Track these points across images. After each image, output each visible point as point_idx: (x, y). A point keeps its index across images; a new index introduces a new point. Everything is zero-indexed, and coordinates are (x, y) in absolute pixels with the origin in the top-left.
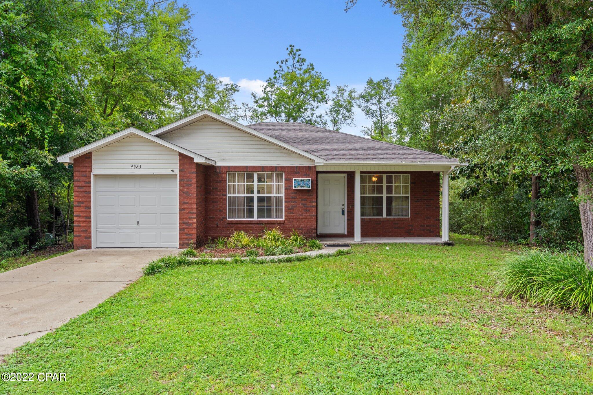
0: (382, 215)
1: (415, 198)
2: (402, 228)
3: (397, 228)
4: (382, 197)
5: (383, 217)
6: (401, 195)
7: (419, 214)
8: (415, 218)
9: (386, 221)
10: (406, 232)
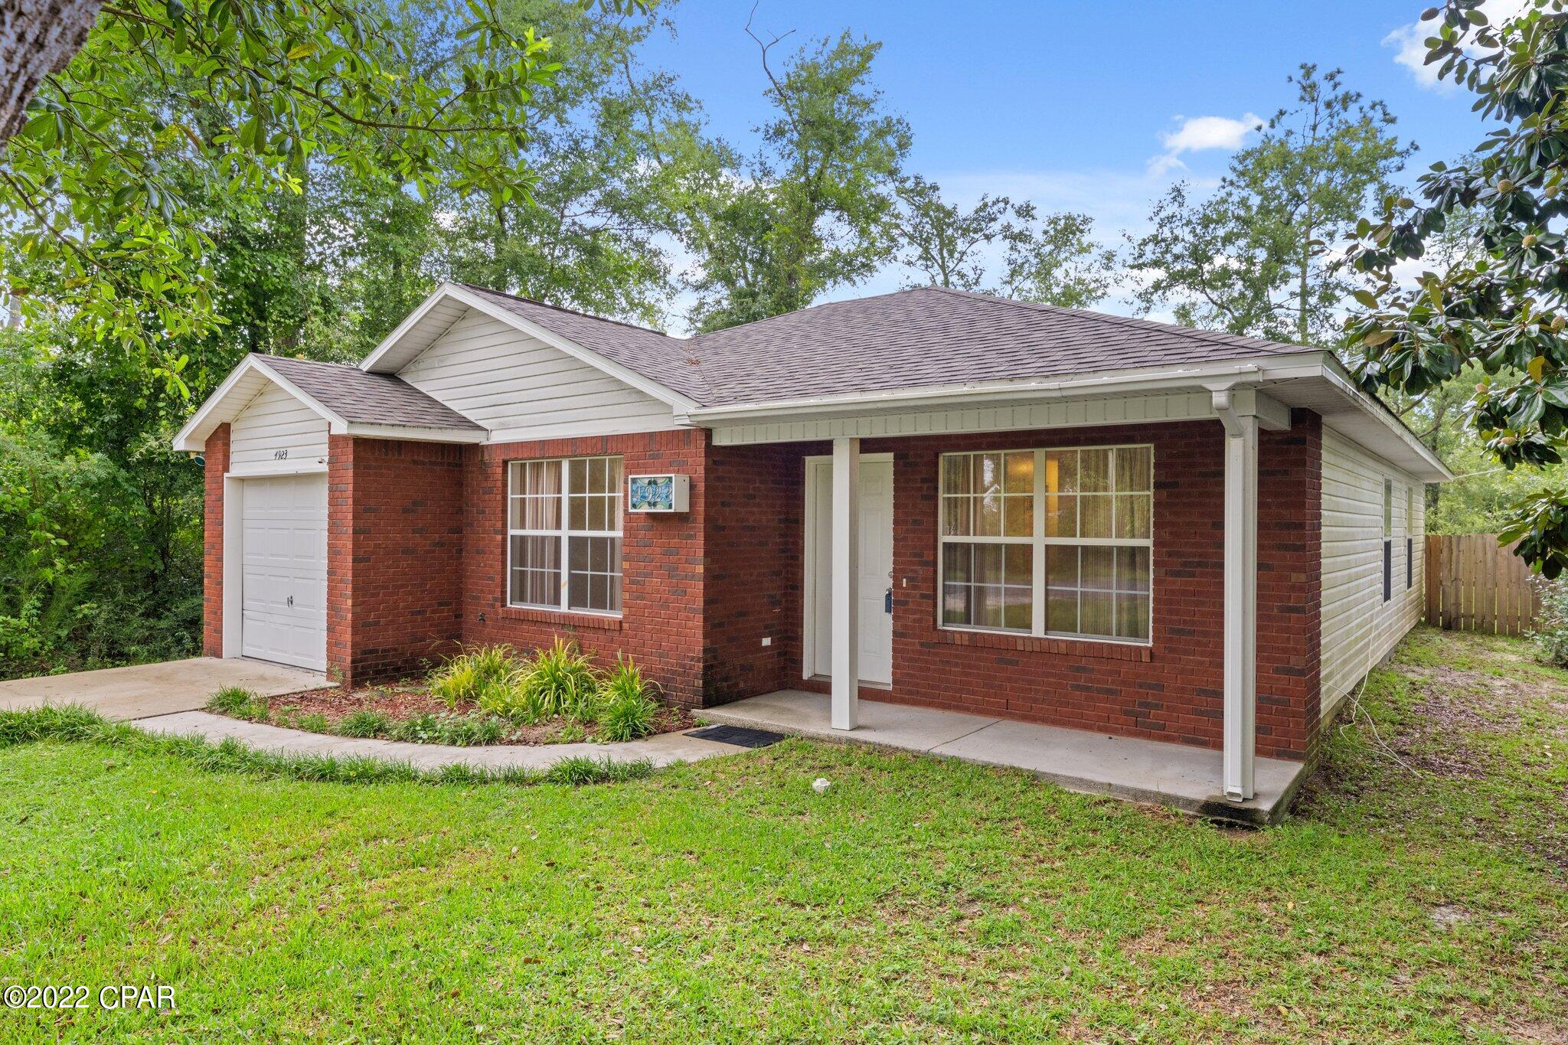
0: (1029, 627)
1: (1170, 555)
2: (1109, 691)
3: (1088, 689)
4: (1028, 549)
5: (1034, 635)
6: (1114, 542)
7: (1192, 633)
8: (1172, 650)
9: (1043, 651)
10: (1127, 713)
